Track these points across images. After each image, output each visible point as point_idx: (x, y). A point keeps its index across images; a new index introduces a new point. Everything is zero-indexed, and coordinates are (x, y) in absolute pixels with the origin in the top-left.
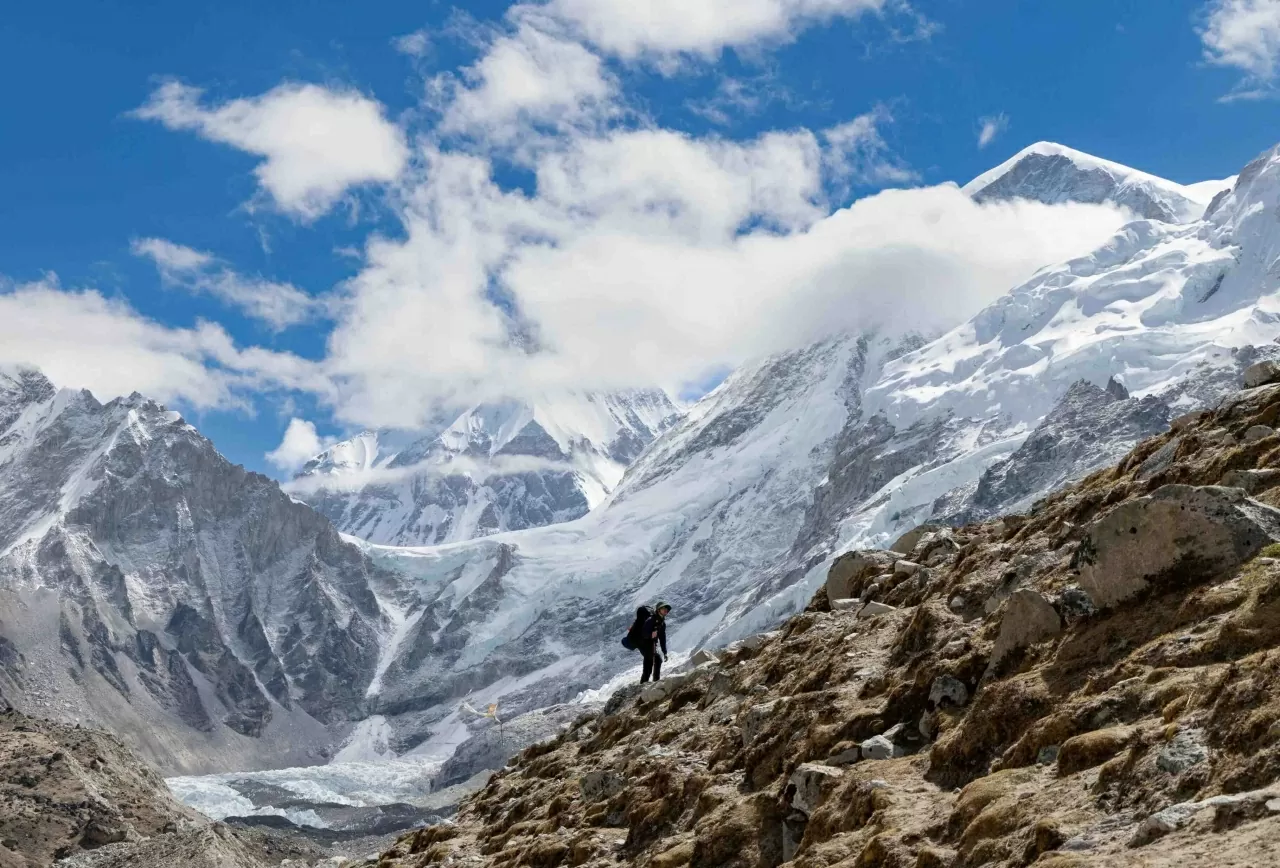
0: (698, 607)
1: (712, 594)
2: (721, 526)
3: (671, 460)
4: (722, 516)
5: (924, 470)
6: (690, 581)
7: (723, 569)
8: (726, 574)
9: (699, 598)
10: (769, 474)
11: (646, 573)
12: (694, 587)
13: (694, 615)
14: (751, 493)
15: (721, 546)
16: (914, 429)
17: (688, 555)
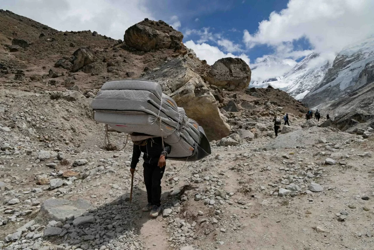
0: (301, 92)
1: (303, 90)
2: (304, 80)
3: (295, 71)
4: (305, 78)
5: (356, 62)
6: (299, 88)
7: (305, 86)
8: (306, 87)
9: (301, 91)
10: (313, 71)
11: (291, 87)
12: (300, 89)
13: (300, 93)
14: (310, 74)
15: (305, 83)
16: (352, 56)
17: (299, 84)
